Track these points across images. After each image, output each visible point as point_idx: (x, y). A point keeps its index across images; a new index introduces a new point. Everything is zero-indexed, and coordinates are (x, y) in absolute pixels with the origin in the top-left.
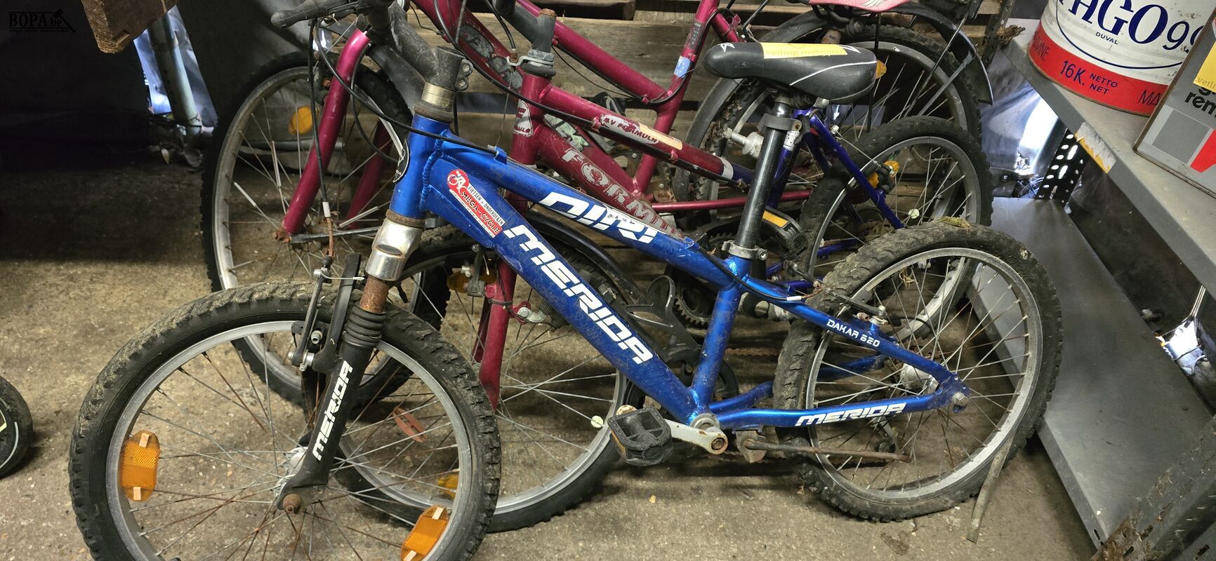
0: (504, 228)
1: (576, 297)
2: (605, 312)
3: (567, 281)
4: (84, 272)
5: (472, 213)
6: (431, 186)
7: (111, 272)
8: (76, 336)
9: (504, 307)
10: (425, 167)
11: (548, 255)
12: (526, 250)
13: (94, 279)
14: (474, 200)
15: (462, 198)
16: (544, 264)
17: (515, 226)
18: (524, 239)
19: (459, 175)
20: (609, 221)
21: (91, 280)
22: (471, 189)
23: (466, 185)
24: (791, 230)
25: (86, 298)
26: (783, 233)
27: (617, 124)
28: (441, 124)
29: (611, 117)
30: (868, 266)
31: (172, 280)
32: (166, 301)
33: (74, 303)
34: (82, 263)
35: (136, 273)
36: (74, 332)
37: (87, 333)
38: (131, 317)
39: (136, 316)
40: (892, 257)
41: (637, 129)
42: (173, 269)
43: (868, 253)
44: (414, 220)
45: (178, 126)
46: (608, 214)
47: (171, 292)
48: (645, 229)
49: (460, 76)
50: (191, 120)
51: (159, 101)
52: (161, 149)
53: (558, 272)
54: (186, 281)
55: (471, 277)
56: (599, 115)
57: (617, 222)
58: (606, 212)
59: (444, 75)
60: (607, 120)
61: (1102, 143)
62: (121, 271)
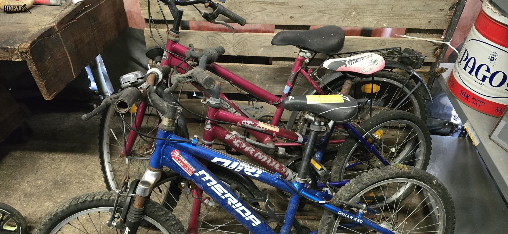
0: (195, 172)
1: (226, 199)
2: (240, 204)
3: (222, 192)
4: (58, 157)
5: (181, 167)
6: (164, 156)
7: (68, 157)
8: (51, 185)
9: (198, 200)
10: (162, 150)
11: (214, 182)
12: (204, 180)
13: (62, 160)
14: (182, 161)
15: (177, 161)
16: (212, 186)
17: (200, 171)
18: (204, 176)
19: (176, 152)
20: (240, 168)
21: (61, 160)
22: (181, 157)
23: (179, 155)
24: (323, 171)
25: (57, 169)
26: (319, 172)
27: (249, 124)
28: (168, 133)
29: (246, 121)
30: (359, 187)
31: (90, 161)
32: (86, 171)
33: (53, 170)
34: (58, 153)
35: (77, 158)
36: (51, 183)
37: (55, 184)
38: (72, 177)
39: (74, 177)
40: (370, 183)
41: (258, 125)
42: (91, 157)
43: (360, 180)
44: (157, 169)
45: (100, 96)
46: (240, 166)
47: (89, 167)
48: (257, 171)
49: (176, 114)
50: (105, 93)
51: (93, 85)
52: (94, 104)
53: (218, 189)
54: (95, 162)
55: (185, 187)
56: (240, 121)
57: (244, 168)
58: (239, 164)
59: (171, 114)
60: (244, 123)
61: (474, 132)
62: (72, 157)
